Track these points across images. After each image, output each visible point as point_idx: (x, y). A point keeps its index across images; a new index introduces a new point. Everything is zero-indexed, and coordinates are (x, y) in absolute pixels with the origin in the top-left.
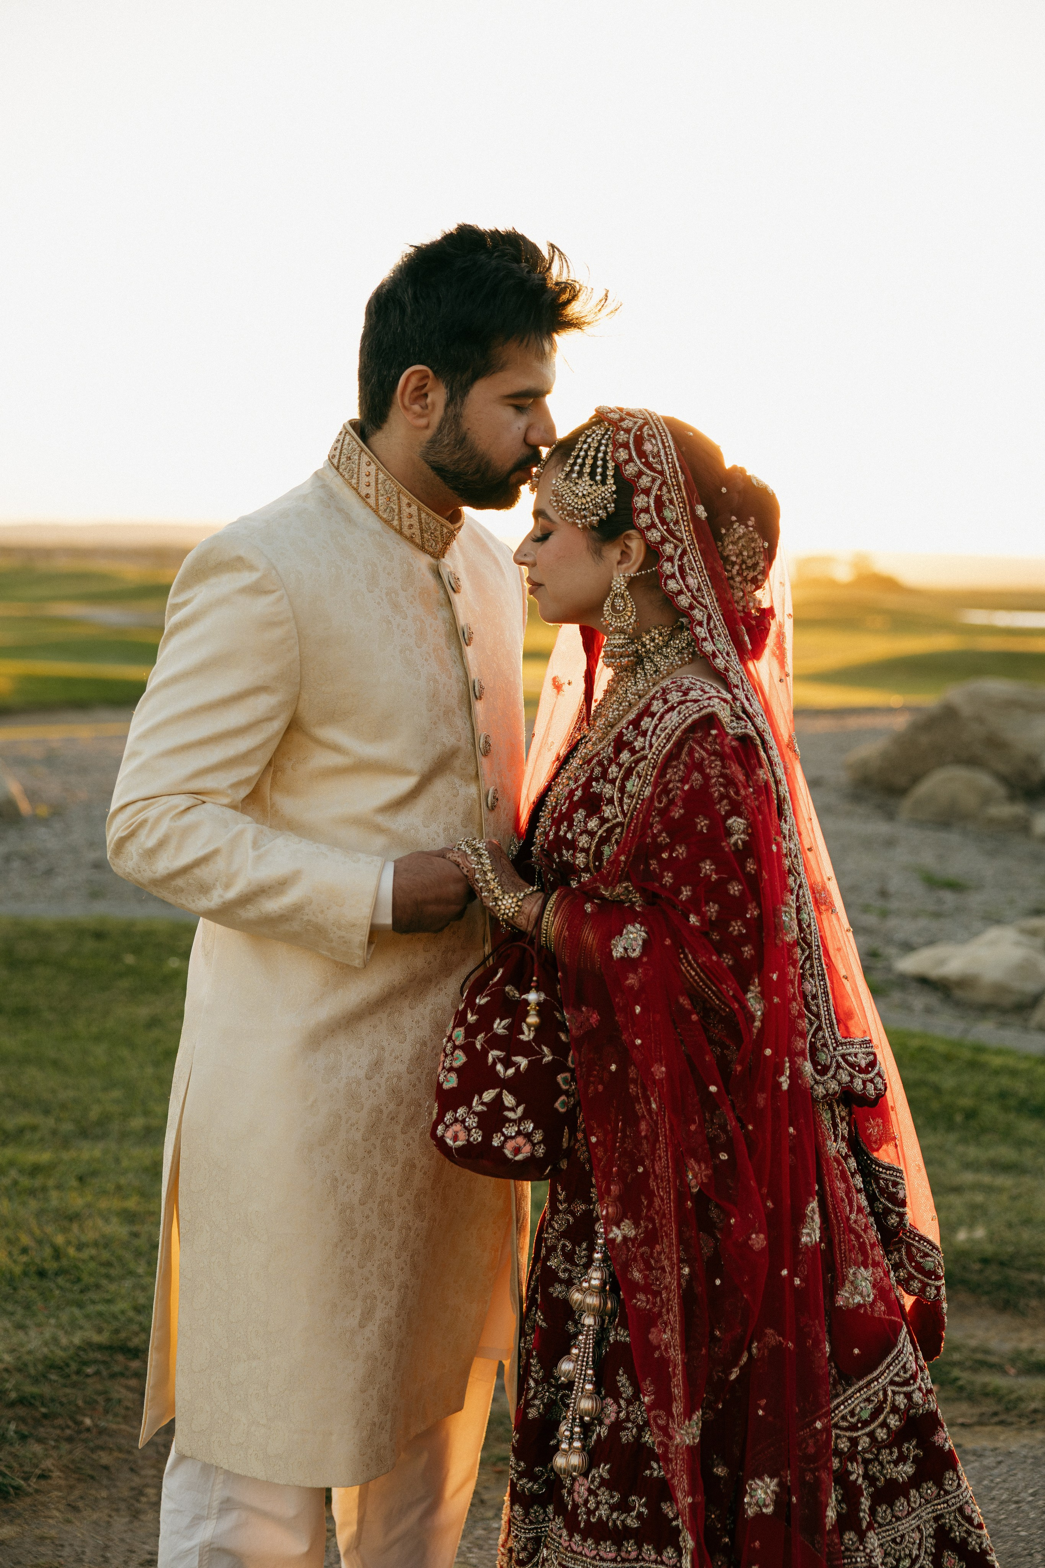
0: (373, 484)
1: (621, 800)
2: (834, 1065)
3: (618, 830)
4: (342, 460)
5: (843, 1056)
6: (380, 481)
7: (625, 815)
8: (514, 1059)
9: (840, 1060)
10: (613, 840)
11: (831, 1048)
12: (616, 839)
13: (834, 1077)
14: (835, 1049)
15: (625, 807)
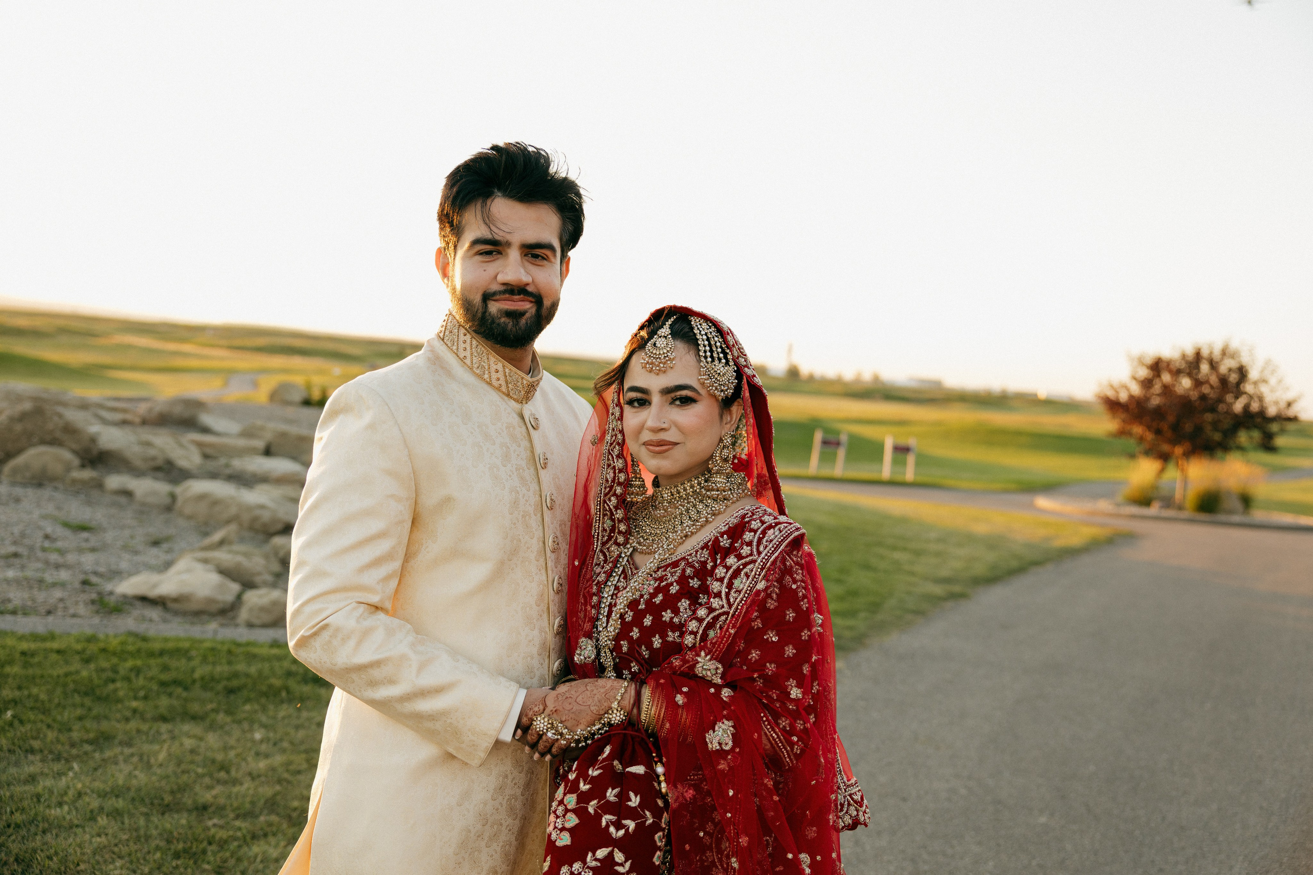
0: (468, 348)
1: (728, 594)
2: (846, 803)
3: (723, 618)
4: (446, 333)
5: (850, 795)
6: (473, 346)
7: (730, 606)
8: (624, 822)
9: (849, 797)
10: (718, 626)
11: (843, 790)
12: (720, 625)
13: (847, 812)
14: (845, 791)
15: (732, 600)
